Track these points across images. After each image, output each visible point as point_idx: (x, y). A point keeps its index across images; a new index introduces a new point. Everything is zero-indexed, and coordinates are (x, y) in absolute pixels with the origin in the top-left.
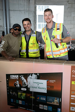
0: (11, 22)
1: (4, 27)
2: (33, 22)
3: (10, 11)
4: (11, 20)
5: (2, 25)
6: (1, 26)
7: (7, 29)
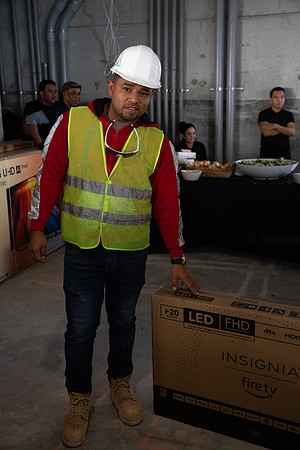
0: (243, 63)
1: (214, 87)
3: (244, 21)
5: (208, 79)
6: (205, 83)
7: (225, 92)
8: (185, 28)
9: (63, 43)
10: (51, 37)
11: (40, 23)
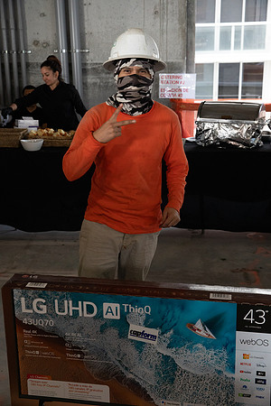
1: (58, 48)
2: (181, 22)
4: (86, 18)
5: (51, 40)
6: (48, 45)
7: (69, 54)
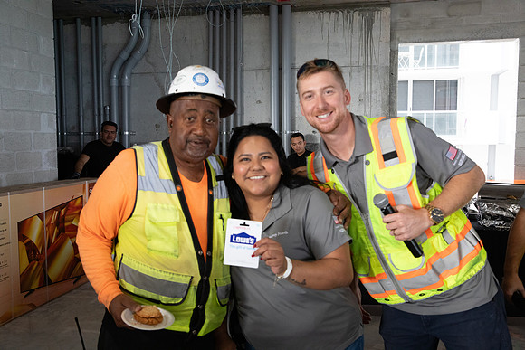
0: (296, 110)
8: (242, 77)
9: (126, 88)
10: (114, 82)
11: (104, 70)
